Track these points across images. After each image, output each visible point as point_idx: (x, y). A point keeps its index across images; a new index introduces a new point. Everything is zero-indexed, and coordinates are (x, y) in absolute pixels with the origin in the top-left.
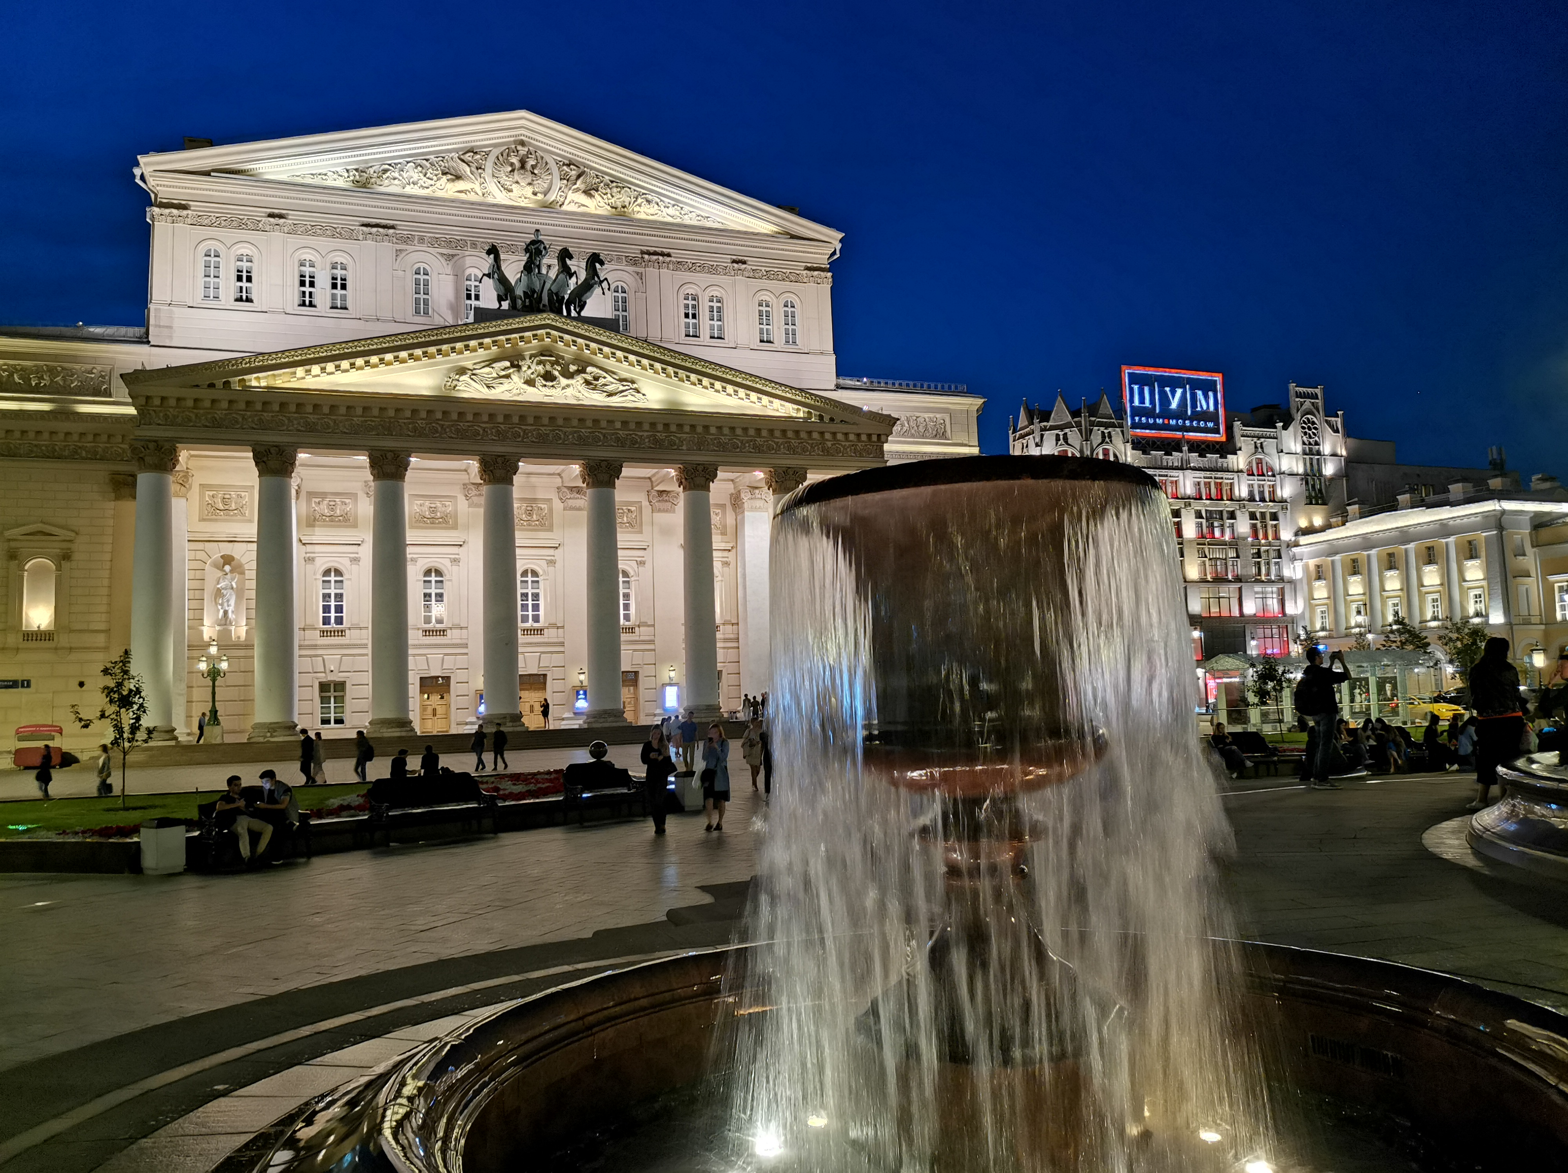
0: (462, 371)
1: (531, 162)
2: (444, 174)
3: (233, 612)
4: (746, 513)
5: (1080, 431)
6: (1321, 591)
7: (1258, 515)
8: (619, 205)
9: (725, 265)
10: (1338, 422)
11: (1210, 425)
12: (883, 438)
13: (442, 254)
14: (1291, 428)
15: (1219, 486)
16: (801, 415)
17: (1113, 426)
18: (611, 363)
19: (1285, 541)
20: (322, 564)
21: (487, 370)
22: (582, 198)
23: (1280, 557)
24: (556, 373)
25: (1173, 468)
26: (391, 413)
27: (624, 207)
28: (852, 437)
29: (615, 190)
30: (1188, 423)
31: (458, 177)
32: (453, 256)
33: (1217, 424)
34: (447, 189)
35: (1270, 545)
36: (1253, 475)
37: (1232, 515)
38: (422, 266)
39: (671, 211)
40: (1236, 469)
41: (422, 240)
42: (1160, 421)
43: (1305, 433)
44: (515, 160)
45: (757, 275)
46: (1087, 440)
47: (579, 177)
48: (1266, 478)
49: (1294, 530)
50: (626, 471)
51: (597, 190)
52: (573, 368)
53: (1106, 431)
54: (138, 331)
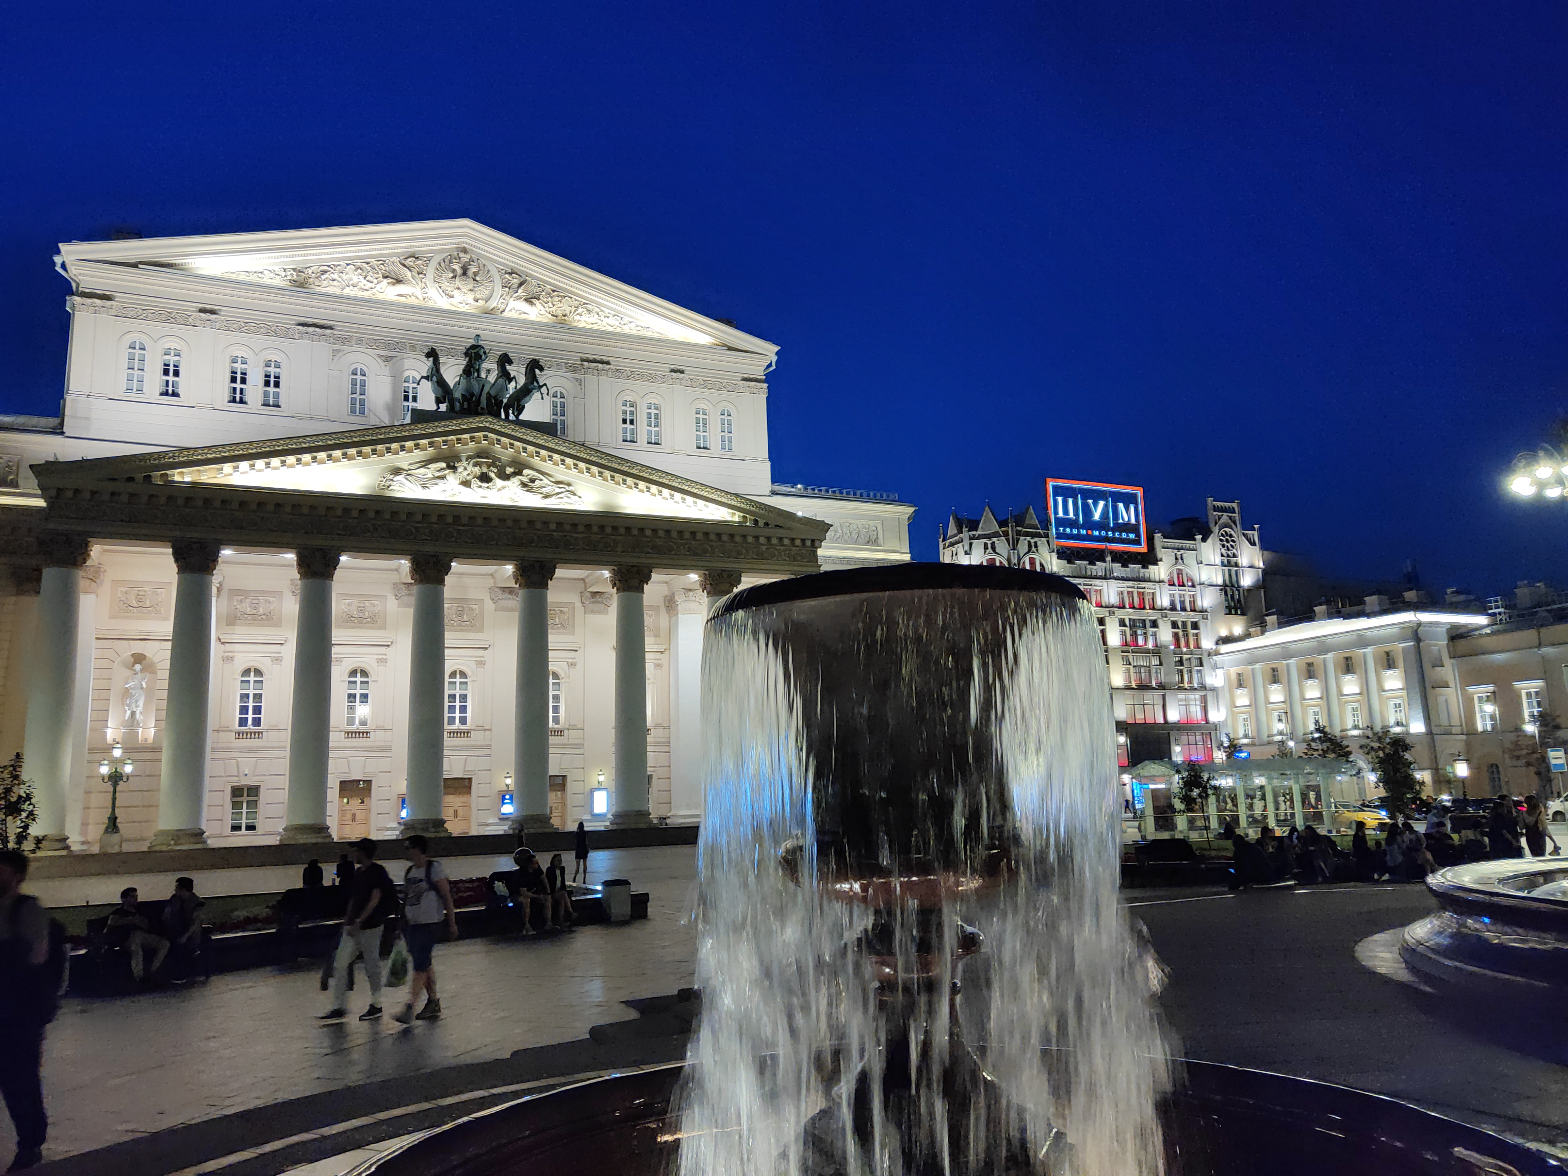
0: (397, 471)
1: (473, 269)
2: (385, 277)
3: (141, 713)
4: (680, 615)
5: (1008, 540)
6: (1242, 698)
7: (1180, 625)
8: (560, 313)
9: (664, 374)
10: (1255, 535)
11: (1132, 536)
12: (817, 543)
13: (380, 356)
14: (1210, 540)
15: (1141, 595)
16: (736, 519)
17: (1039, 535)
18: (548, 466)
19: (1207, 650)
20: (241, 664)
21: (423, 470)
22: (523, 306)
23: (1201, 665)
24: (492, 475)
25: (1096, 577)
26: (322, 512)
27: (565, 316)
28: (786, 542)
29: (556, 299)
30: (1110, 534)
31: (399, 281)
32: (391, 358)
33: (1138, 535)
34: (388, 292)
35: (1191, 653)
36: (1174, 585)
37: (1154, 624)
38: (359, 366)
39: (611, 321)
40: (1157, 579)
41: (360, 341)
42: (1083, 532)
43: (1223, 546)
44: (457, 267)
45: (694, 384)
46: (1014, 549)
47: (521, 284)
48: (1187, 588)
49: (1215, 639)
50: (559, 573)
51: (538, 299)
52: (509, 470)
53: (1032, 541)
54: (52, 421)
